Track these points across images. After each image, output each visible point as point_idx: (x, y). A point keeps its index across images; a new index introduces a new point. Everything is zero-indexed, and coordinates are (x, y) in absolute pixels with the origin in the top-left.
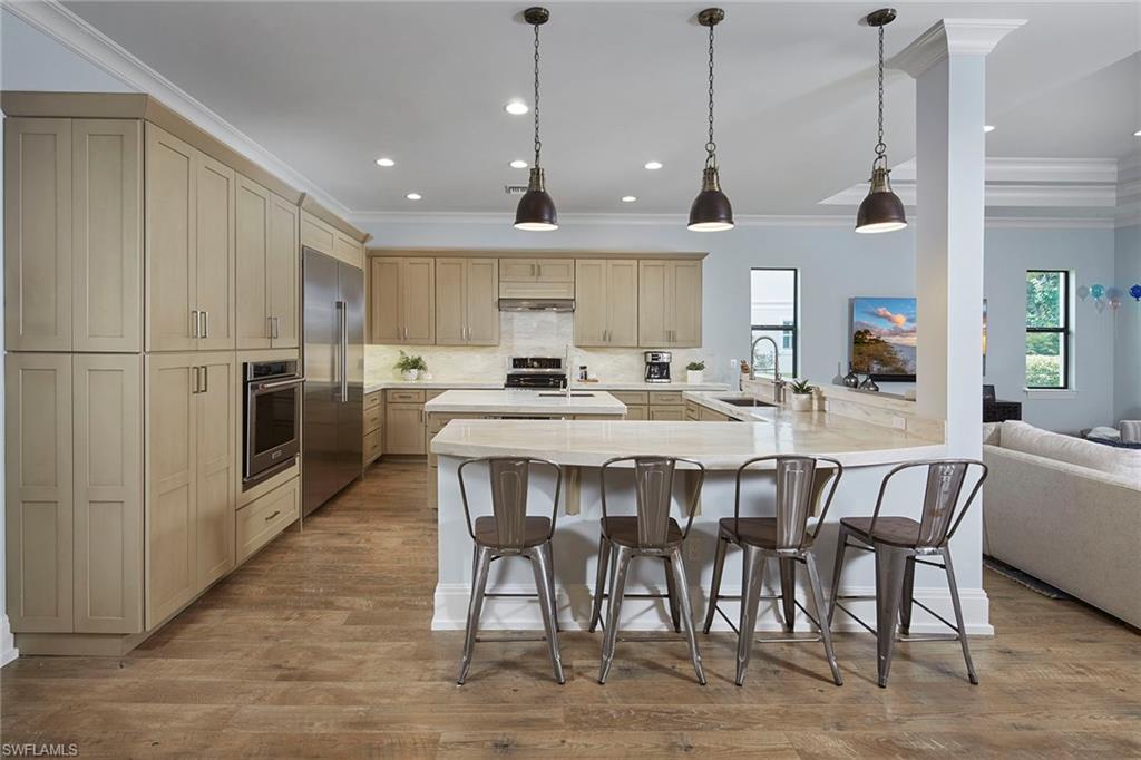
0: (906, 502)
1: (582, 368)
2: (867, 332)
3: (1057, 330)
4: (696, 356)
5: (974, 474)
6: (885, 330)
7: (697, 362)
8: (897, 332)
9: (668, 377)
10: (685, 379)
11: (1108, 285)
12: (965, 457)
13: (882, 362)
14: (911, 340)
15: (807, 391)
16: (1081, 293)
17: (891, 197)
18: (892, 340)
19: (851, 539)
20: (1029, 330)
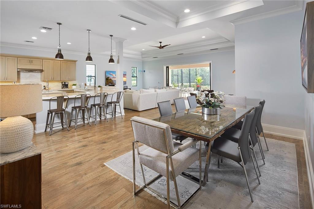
0: (115, 99)
1: (44, 86)
2: (109, 77)
3: (136, 77)
4: (74, 82)
5: (122, 93)
6: (112, 77)
7: (75, 84)
8: (114, 78)
9: (68, 87)
10: (72, 88)
11: (141, 70)
12: (121, 91)
13: (111, 83)
14: (115, 79)
15: (100, 87)
16: (138, 71)
17: (113, 59)
18: (113, 79)
19: (109, 105)
20: (132, 77)
